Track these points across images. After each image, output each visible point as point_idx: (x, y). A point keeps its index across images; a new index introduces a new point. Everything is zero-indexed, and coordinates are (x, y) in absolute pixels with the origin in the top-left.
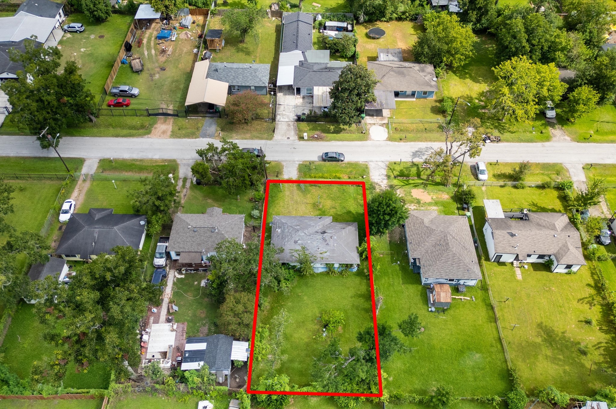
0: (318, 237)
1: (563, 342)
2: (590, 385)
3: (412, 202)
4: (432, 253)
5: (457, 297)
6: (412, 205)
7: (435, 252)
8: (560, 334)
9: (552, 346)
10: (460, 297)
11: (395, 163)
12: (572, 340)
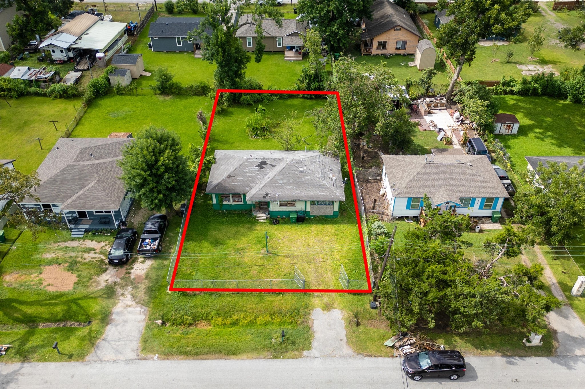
3: (85, 265)
6: (88, 260)
11: (71, 356)
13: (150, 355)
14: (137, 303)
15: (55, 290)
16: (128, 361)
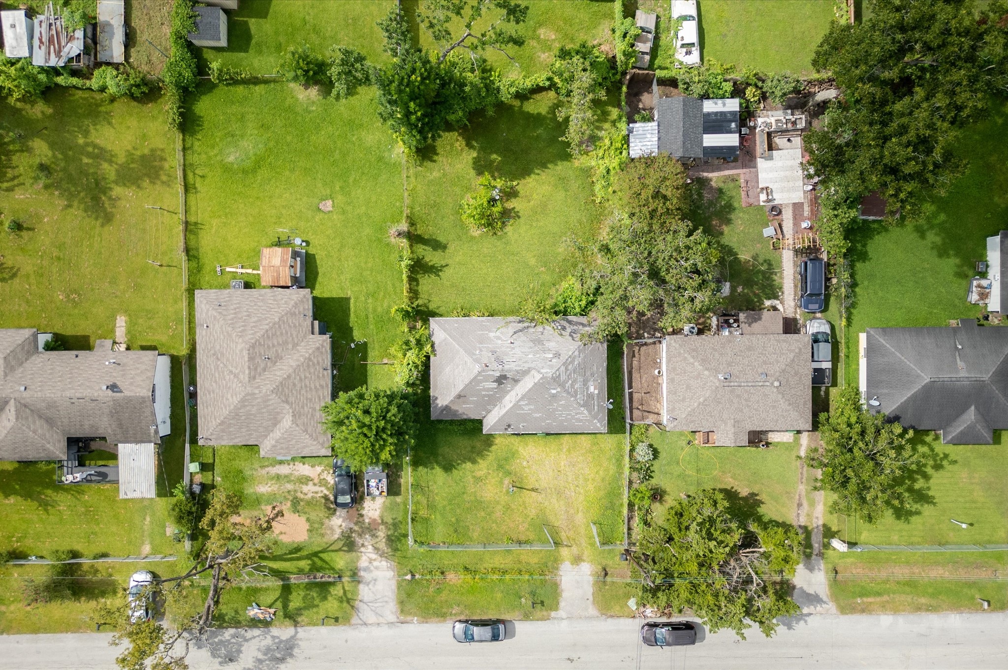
0: (513, 366)
1: (73, 189)
2: (50, 111)
3: (309, 503)
4: (286, 343)
5: (250, 271)
6: (310, 495)
7: (279, 344)
8: (76, 204)
9: (96, 180)
10: (244, 271)
11: (336, 619)
12: (57, 193)
13: (409, 618)
14: (381, 556)
15: (290, 540)
16: (391, 624)
